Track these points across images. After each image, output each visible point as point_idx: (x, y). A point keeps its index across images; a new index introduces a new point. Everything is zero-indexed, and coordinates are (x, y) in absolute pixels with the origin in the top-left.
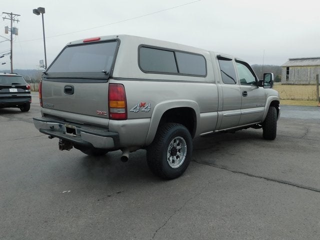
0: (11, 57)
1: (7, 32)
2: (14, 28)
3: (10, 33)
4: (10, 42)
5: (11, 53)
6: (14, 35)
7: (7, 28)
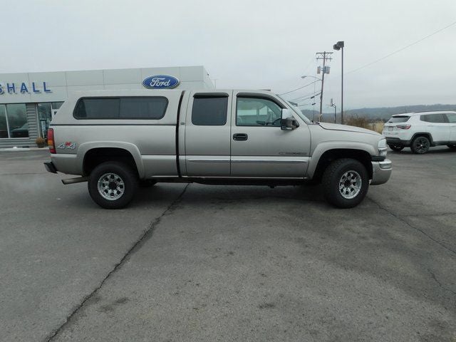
0: (321, 97)
1: (319, 73)
2: (325, 68)
3: (322, 72)
4: (321, 82)
5: (322, 93)
6: (325, 74)
7: (319, 68)
